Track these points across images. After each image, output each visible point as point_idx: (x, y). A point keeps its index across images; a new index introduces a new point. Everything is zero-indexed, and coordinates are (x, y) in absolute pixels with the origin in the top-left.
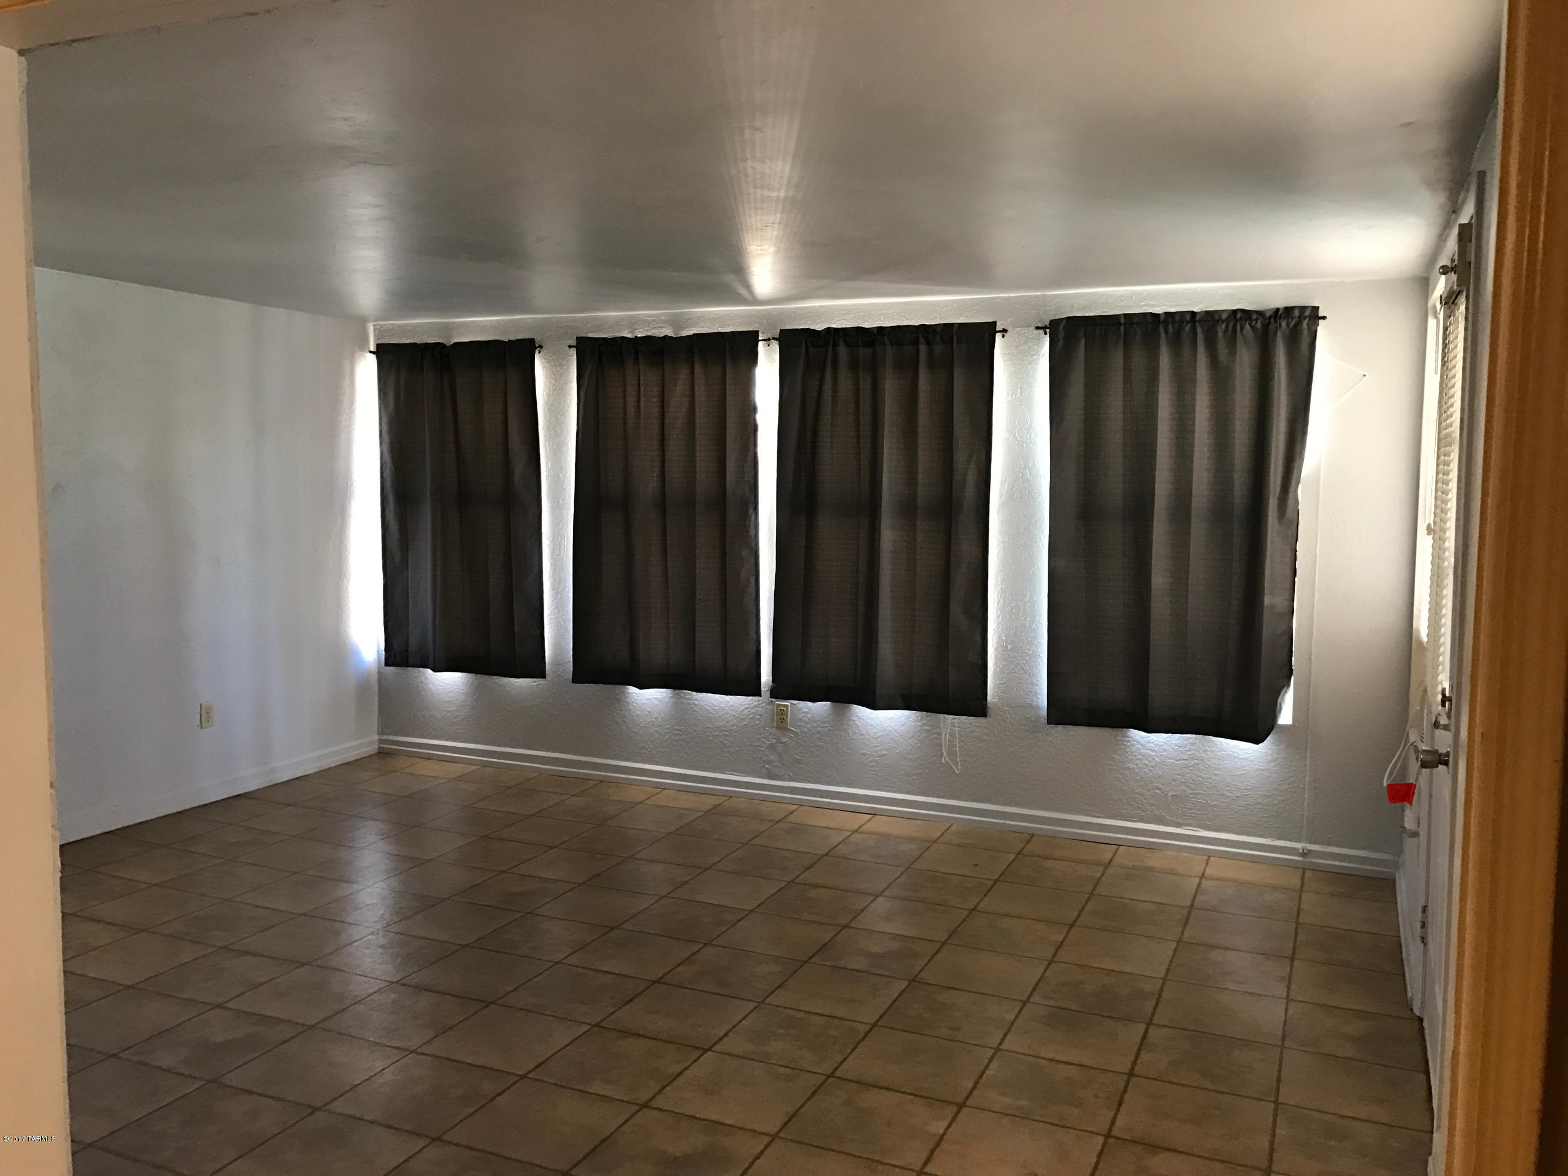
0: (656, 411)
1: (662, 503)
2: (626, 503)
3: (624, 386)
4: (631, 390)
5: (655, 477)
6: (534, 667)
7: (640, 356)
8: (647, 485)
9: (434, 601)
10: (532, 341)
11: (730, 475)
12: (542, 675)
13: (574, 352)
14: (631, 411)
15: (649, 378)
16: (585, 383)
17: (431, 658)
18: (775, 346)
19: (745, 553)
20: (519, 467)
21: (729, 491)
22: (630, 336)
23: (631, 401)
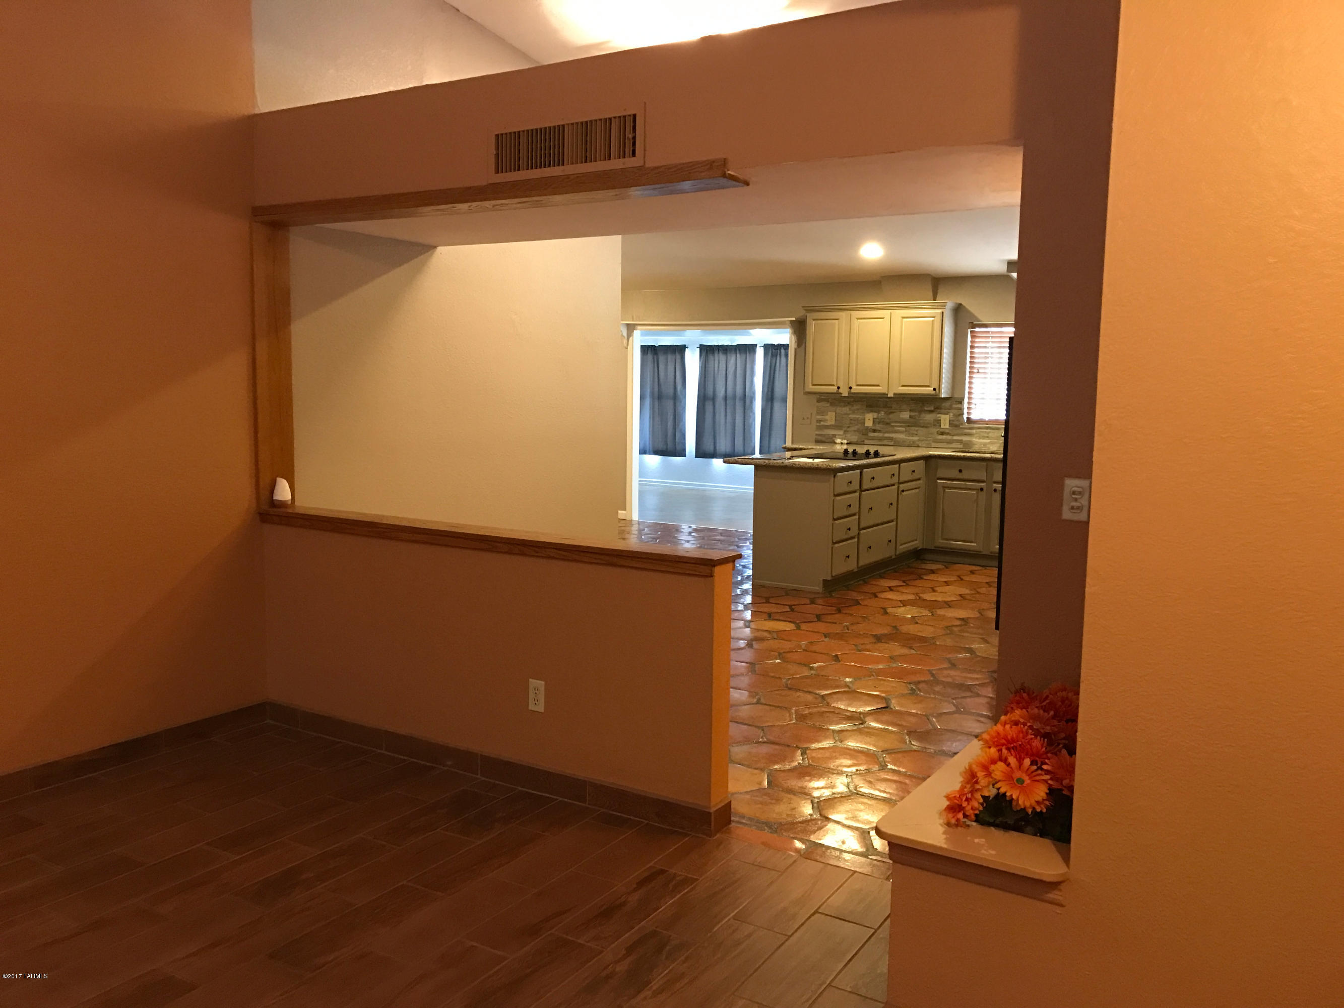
0: (724, 369)
1: (725, 398)
2: (714, 399)
3: (714, 360)
4: (717, 362)
5: (724, 389)
6: (682, 453)
7: (720, 351)
8: (721, 393)
9: (650, 432)
10: (685, 345)
11: (747, 390)
12: (685, 456)
13: (699, 349)
14: (716, 369)
15: (722, 357)
16: (702, 360)
17: (648, 451)
18: (762, 348)
19: (751, 414)
20: (679, 387)
21: (747, 395)
22: (717, 344)
23: (716, 365)
